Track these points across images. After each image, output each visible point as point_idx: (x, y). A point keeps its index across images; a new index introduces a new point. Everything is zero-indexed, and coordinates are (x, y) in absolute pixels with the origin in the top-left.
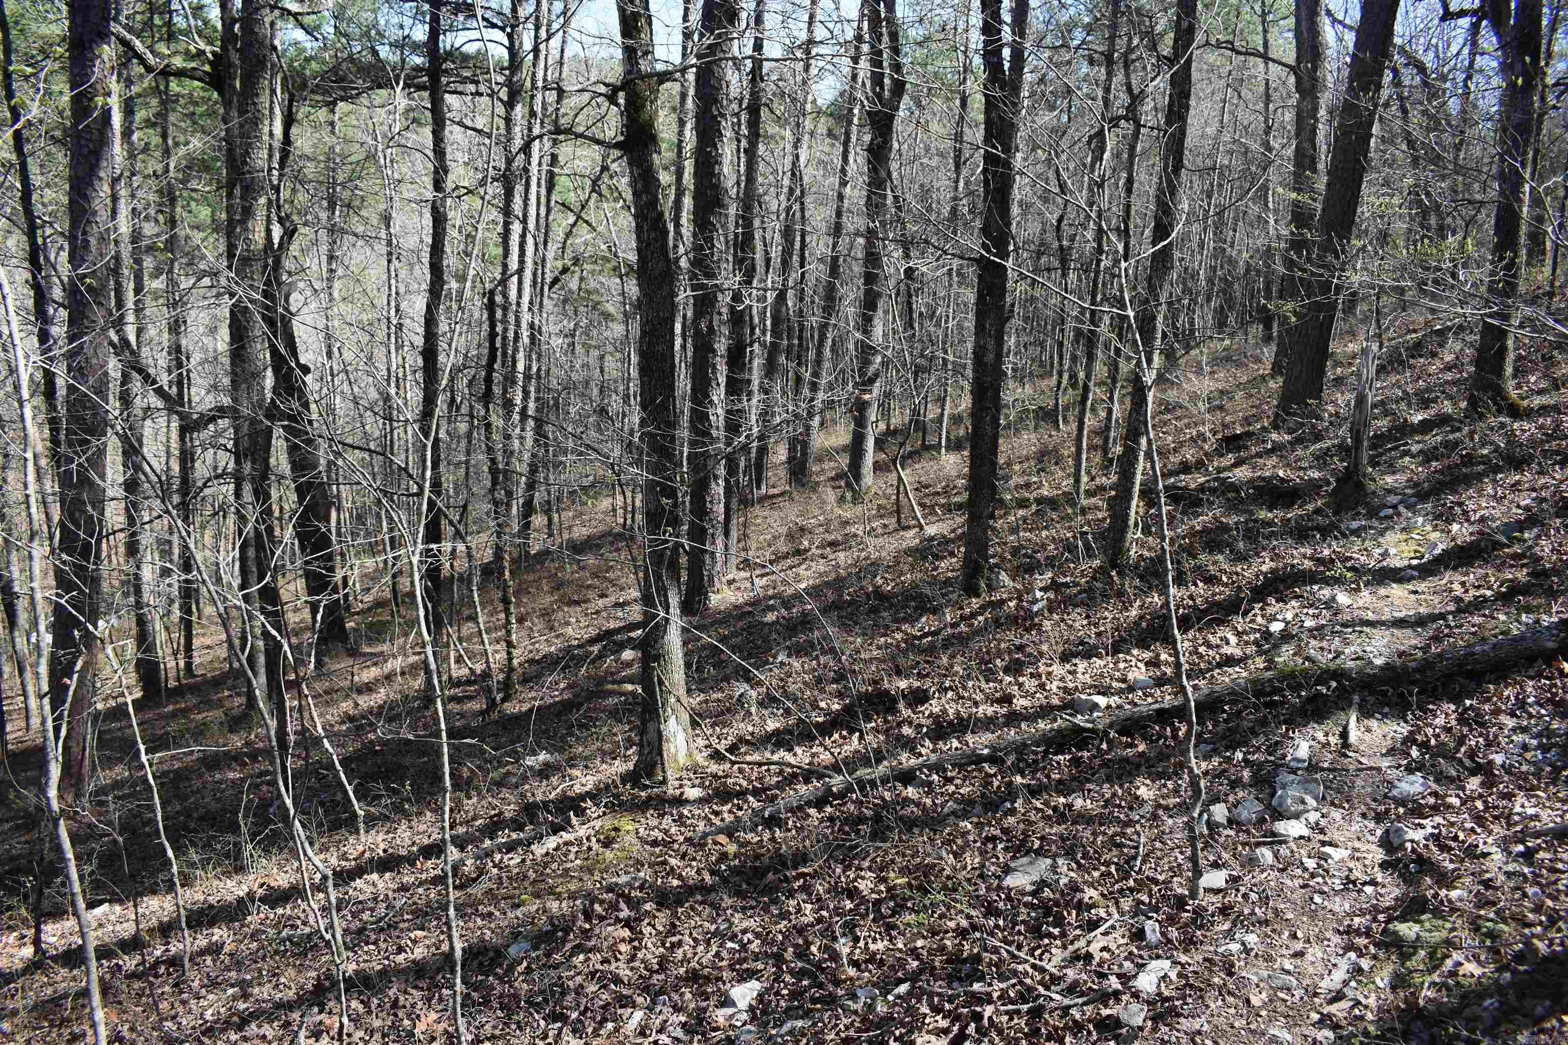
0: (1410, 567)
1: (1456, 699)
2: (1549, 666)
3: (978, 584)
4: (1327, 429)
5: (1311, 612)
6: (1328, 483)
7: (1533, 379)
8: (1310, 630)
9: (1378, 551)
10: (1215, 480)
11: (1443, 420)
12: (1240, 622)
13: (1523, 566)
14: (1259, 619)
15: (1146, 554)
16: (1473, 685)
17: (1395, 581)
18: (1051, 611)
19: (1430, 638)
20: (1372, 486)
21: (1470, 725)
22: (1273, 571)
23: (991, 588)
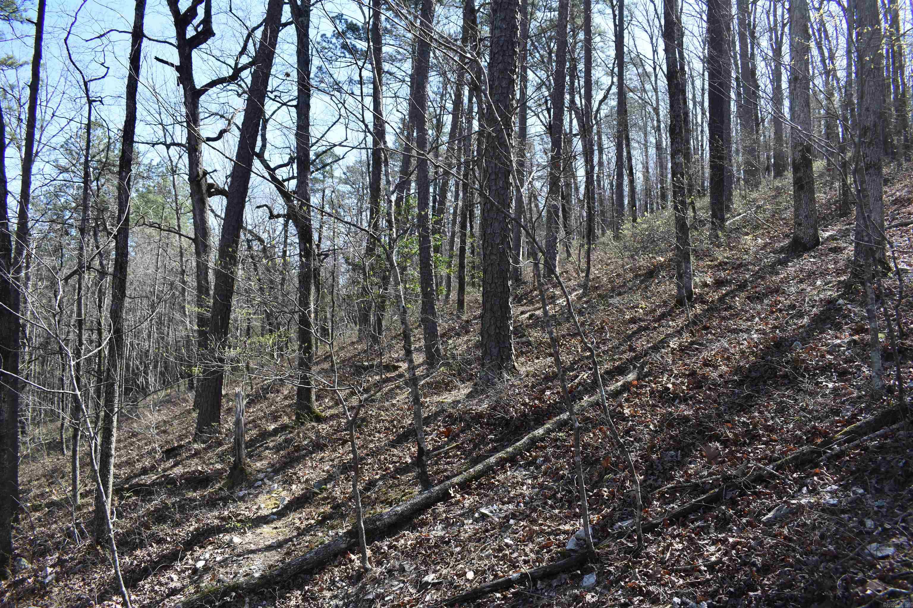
0: (273, 514)
1: (300, 588)
2: (344, 557)
3: (6, 571)
4: (224, 439)
5: (219, 551)
6: (226, 471)
7: (327, 400)
8: (219, 563)
9: (255, 507)
10: (162, 476)
11: (284, 428)
12: (178, 566)
13: (328, 503)
14: (190, 562)
15: (120, 531)
16: (308, 577)
17: (265, 523)
18: (57, 581)
19: (286, 554)
20: (249, 470)
21: (308, 601)
22: (196, 529)
23: (15, 572)
